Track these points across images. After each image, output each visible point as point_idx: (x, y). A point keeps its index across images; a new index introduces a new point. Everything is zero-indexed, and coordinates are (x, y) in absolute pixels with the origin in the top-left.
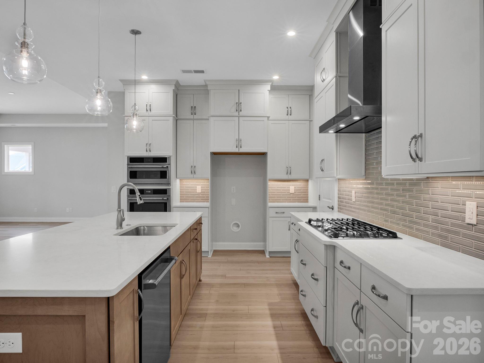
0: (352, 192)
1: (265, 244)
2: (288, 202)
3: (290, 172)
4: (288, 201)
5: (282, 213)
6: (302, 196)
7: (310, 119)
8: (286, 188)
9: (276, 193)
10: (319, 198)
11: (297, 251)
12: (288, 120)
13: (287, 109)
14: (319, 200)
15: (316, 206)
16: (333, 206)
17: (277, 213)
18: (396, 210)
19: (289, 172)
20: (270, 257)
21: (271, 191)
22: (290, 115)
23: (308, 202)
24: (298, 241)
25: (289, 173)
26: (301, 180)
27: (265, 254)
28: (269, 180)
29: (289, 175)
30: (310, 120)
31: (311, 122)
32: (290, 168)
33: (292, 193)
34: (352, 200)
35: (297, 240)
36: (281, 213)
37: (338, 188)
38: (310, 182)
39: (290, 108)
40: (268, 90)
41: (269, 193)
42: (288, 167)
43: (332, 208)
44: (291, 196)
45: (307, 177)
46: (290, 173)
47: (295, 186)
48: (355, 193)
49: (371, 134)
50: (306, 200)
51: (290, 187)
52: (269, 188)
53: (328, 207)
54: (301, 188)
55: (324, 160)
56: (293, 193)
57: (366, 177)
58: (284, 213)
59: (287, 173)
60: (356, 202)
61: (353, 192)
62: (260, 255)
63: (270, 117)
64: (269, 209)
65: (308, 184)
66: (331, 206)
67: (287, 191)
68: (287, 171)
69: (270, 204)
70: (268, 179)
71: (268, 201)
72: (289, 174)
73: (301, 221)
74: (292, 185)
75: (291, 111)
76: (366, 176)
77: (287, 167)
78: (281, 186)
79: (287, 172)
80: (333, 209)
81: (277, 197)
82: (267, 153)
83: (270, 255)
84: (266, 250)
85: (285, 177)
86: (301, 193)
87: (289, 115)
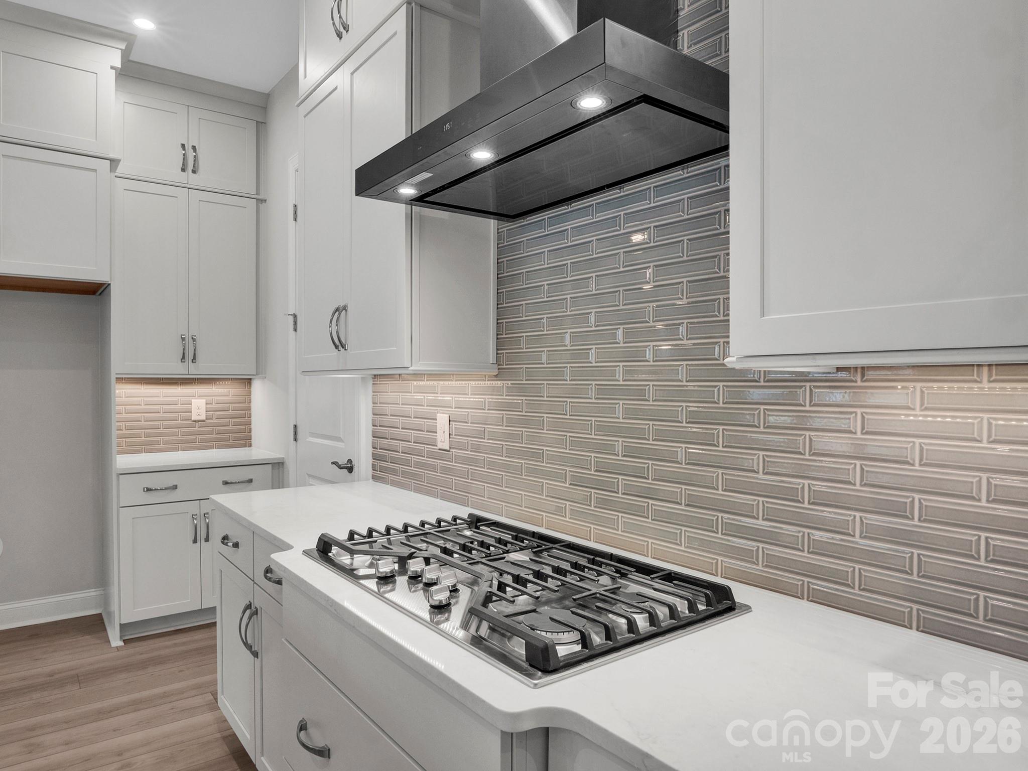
0: (436, 419)
1: (102, 592)
2: (184, 449)
3: (195, 355)
4: (184, 445)
5: (169, 491)
6: (230, 427)
7: (258, 194)
8: (179, 406)
9: (143, 423)
10: (296, 433)
11: (249, 647)
12: (186, 186)
13: (184, 152)
14: (296, 440)
15: (283, 458)
16: (350, 461)
17: (149, 490)
18: (655, 484)
19: (189, 353)
20: (124, 641)
21: (124, 415)
22: (194, 172)
23: (250, 445)
24: (256, 613)
25: (191, 357)
26: (228, 379)
27: (106, 630)
28: (117, 378)
29: (191, 364)
30: (257, 197)
31: (262, 206)
32: (194, 340)
33: (199, 421)
34: (436, 446)
35: (249, 606)
36: (165, 489)
37: (371, 405)
38: (258, 388)
39: (194, 148)
40: (112, 68)
41: (119, 424)
42: (187, 339)
43: (346, 468)
44: (196, 429)
45: (246, 369)
46: (194, 358)
47: (210, 398)
48: (450, 421)
49: (525, 223)
50: (245, 440)
51: (193, 400)
52: (117, 408)
53: (333, 463)
54: (227, 405)
55: (345, 308)
56: (204, 421)
57: (499, 369)
58: (175, 487)
59: (183, 357)
60: (451, 450)
61: (442, 420)
62: (88, 639)
63: (119, 161)
64: (118, 480)
65: (250, 393)
66: (343, 461)
67: (183, 414)
68: (184, 349)
69: (123, 461)
70: (113, 377)
71: (115, 448)
72: (190, 361)
73: (284, 546)
74: (200, 396)
75: (194, 161)
76: (499, 365)
77: (183, 339)
78: (161, 399)
79: (184, 354)
80: (350, 470)
81: (147, 436)
82: (109, 284)
83: (124, 636)
84: (110, 614)
85: (178, 369)
86: (227, 420)
87: (190, 171)
